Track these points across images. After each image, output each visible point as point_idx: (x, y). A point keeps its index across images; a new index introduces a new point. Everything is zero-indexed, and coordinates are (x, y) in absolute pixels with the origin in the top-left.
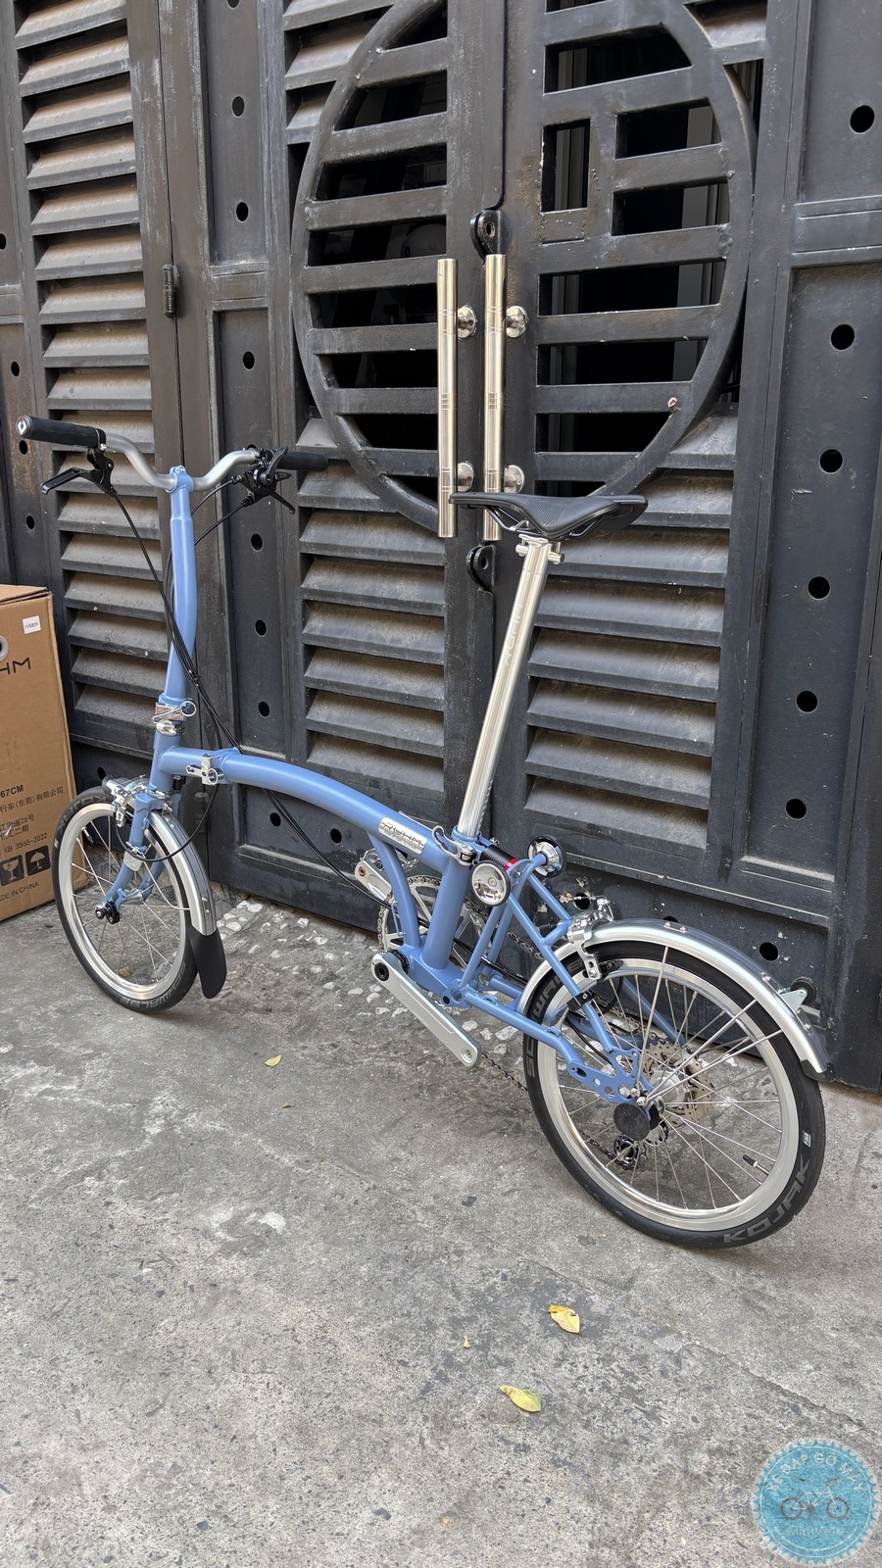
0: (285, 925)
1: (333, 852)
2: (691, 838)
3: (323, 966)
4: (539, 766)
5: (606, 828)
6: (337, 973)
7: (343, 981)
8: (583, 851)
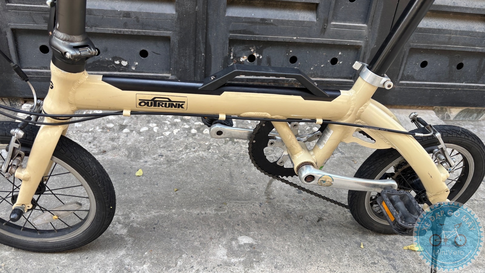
2: (309, 18)
5: (270, 20)
6: (124, 124)
7: (132, 127)
8: (257, 32)
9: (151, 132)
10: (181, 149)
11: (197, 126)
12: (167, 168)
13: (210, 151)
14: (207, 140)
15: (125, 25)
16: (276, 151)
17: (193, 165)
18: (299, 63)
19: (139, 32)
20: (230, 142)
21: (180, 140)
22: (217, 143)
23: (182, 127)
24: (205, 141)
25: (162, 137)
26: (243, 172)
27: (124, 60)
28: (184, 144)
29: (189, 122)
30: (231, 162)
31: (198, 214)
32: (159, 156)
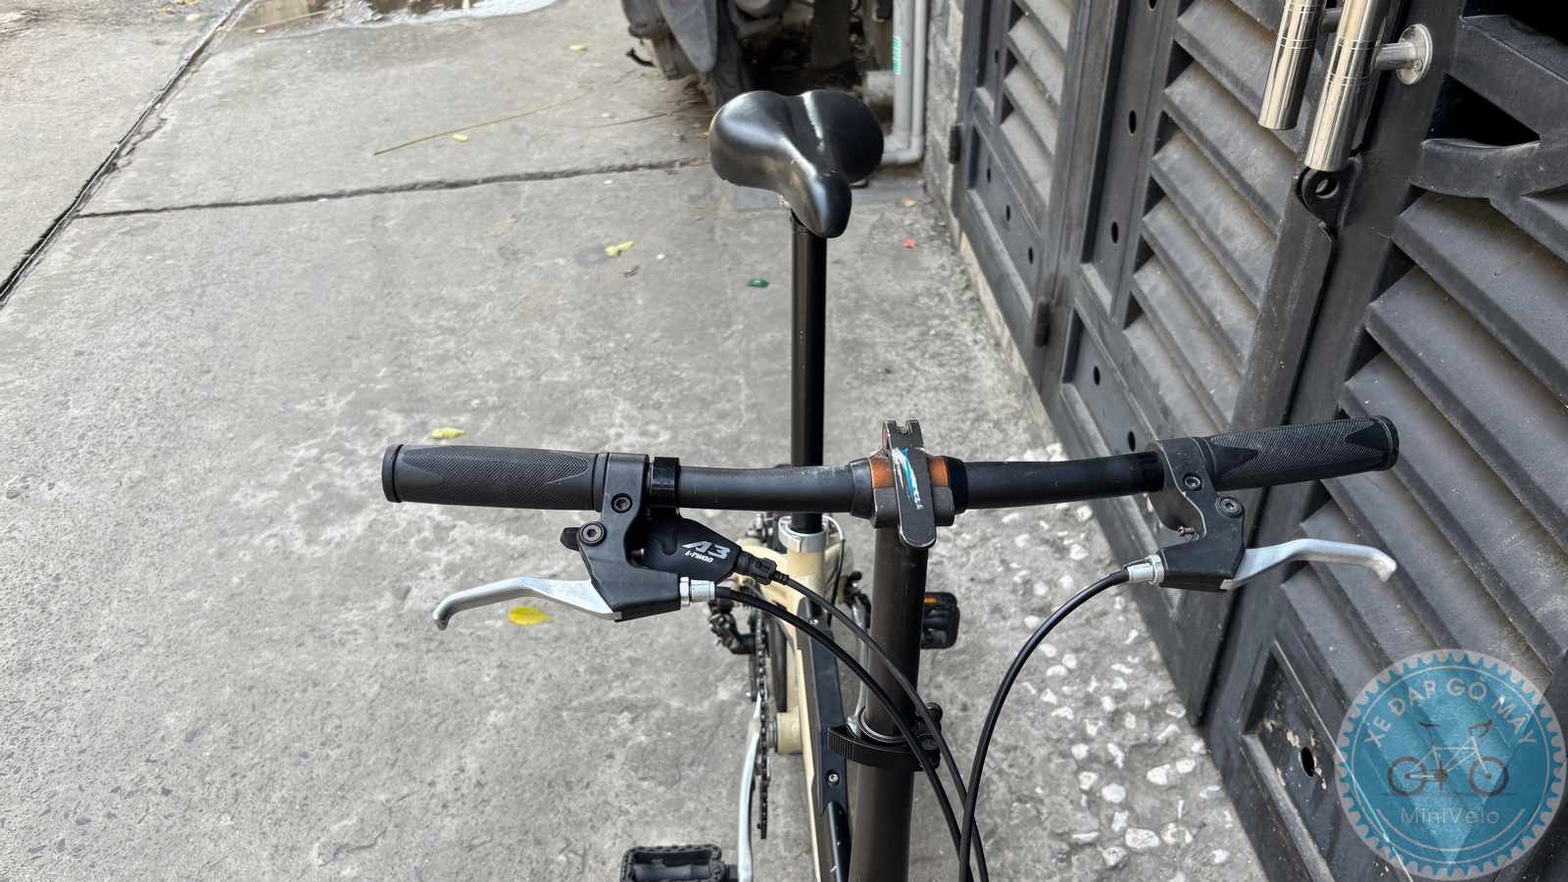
3: (1050, 589)
9: (1042, 666)
11: (1102, 754)
20: (1065, 847)
22: (1050, 814)
23: (1087, 721)
24: (1046, 783)
25: (1034, 692)
29: (1115, 729)
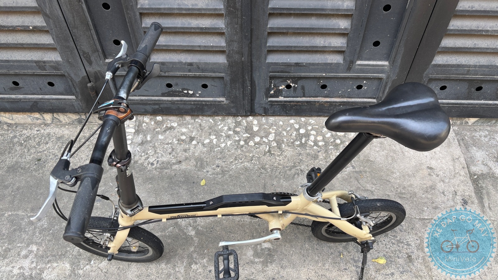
0: (153, 123)
1: (169, 92)
2: (336, 60)
3: (185, 135)
4: (273, 47)
5: (303, 63)
6: (193, 136)
7: (198, 139)
8: (292, 72)
9: (212, 144)
10: (232, 160)
11: (245, 138)
12: (221, 178)
13: (252, 162)
14: (252, 152)
15: (190, 71)
16: (302, 164)
17: (239, 176)
18: (328, 89)
19: (200, 75)
20: (268, 154)
21: (232, 152)
23: (234, 139)
24: (249, 153)
25: (219, 148)
26: (274, 184)
27: (190, 90)
28: (234, 156)
29: (239, 134)
30: (266, 173)
31: (239, 221)
32: (217, 166)
